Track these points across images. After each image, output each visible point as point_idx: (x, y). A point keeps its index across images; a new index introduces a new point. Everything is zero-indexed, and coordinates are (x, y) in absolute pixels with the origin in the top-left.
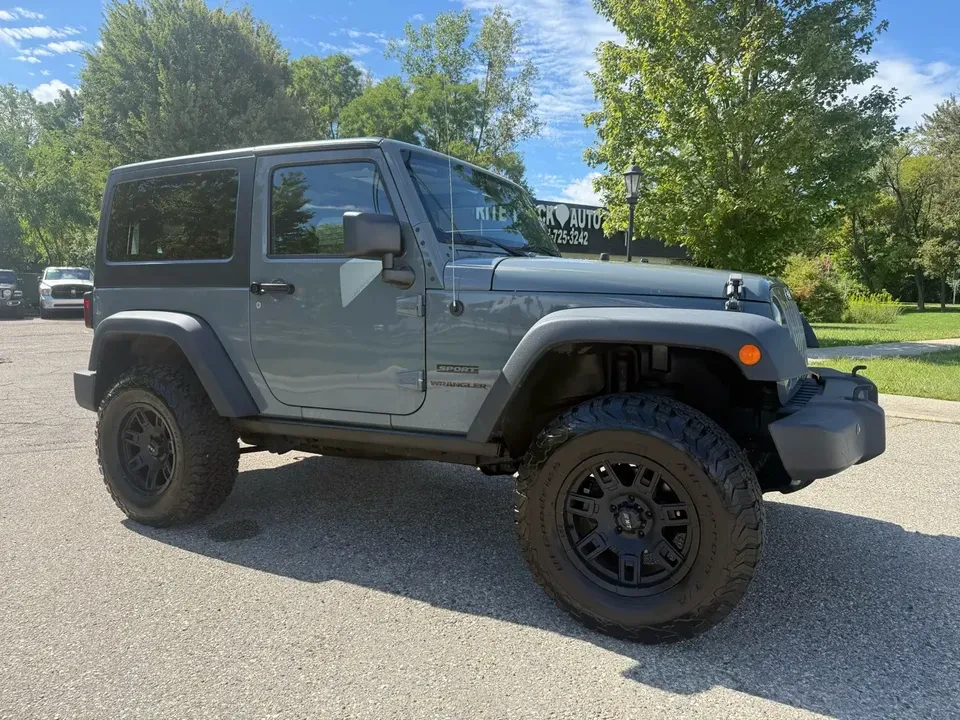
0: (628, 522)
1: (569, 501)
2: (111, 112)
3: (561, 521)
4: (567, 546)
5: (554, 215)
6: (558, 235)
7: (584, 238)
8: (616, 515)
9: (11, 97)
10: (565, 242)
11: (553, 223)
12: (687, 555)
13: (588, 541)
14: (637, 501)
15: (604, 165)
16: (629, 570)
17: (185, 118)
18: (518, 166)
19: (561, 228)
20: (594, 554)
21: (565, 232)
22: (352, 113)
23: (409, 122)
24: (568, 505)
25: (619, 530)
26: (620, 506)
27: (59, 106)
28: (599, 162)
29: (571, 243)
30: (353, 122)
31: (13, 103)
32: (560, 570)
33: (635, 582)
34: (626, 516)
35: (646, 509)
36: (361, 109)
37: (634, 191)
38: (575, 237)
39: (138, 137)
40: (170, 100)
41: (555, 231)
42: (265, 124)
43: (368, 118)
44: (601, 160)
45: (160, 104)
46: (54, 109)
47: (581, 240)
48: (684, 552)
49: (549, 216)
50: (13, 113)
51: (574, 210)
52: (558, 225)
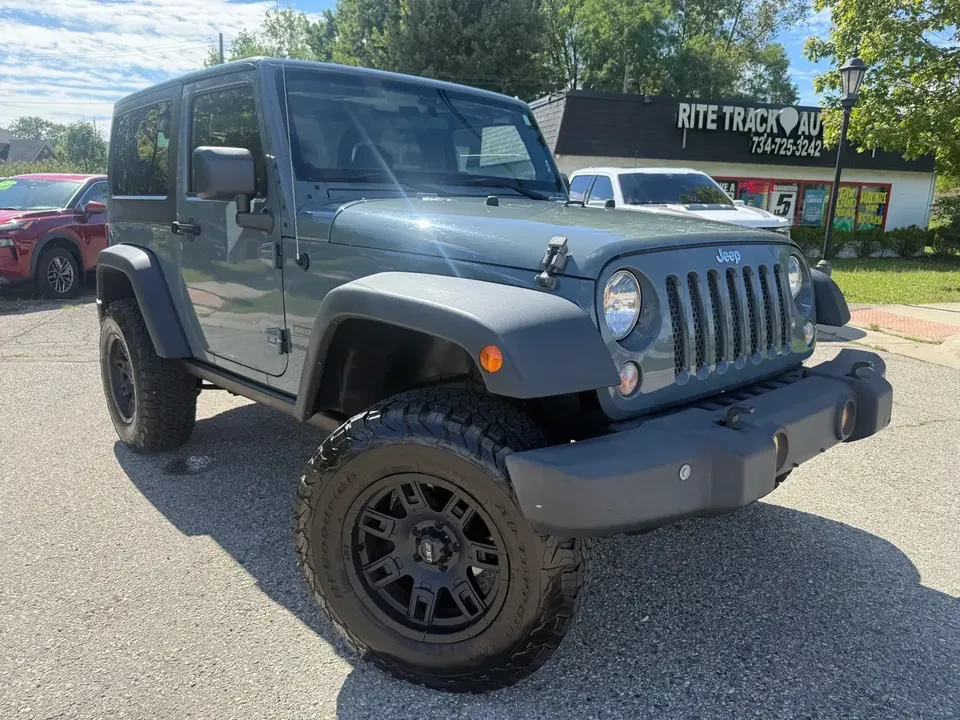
0: (429, 554)
1: (363, 518)
2: (359, 29)
3: (348, 541)
4: (352, 570)
5: (778, 120)
6: (781, 145)
7: (816, 148)
8: (418, 541)
9: (290, 20)
10: (789, 154)
11: (775, 131)
12: (491, 604)
13: (380, 565)
14: (445, 529)
15: (830, 57)
16: (422, 607)
17: (423, 29)
18: (779, 61)
19: (785, 136)
20: (384, 581)
21: (791, 141)
22: (588, 13)
23: (648, 16)
24: (361, 522)
25: (418, 558)
26: (424, 532)
27: (322, 26)
28: (825, 54)
29: (797, 154)
30: (588, 23)
31: (291, 27)
32: (338, 596)
33: (425, 623)
34: (428, 547)
35: (454, 540)
36: (597, 7)
37: (851, 91)
38: (803, 147)
39: (380, 52)
40: (409, 13)
41: (778, 140)
42: (498, 31)
43: (605, 17)
44: (826, 51)
45: (401, 18)
46: (319, 30)
47: (811, 151)
48: (488, 601)
49: (772, 121)
50: (291, 35)
51: (805, 114)
52: (782, 132)
